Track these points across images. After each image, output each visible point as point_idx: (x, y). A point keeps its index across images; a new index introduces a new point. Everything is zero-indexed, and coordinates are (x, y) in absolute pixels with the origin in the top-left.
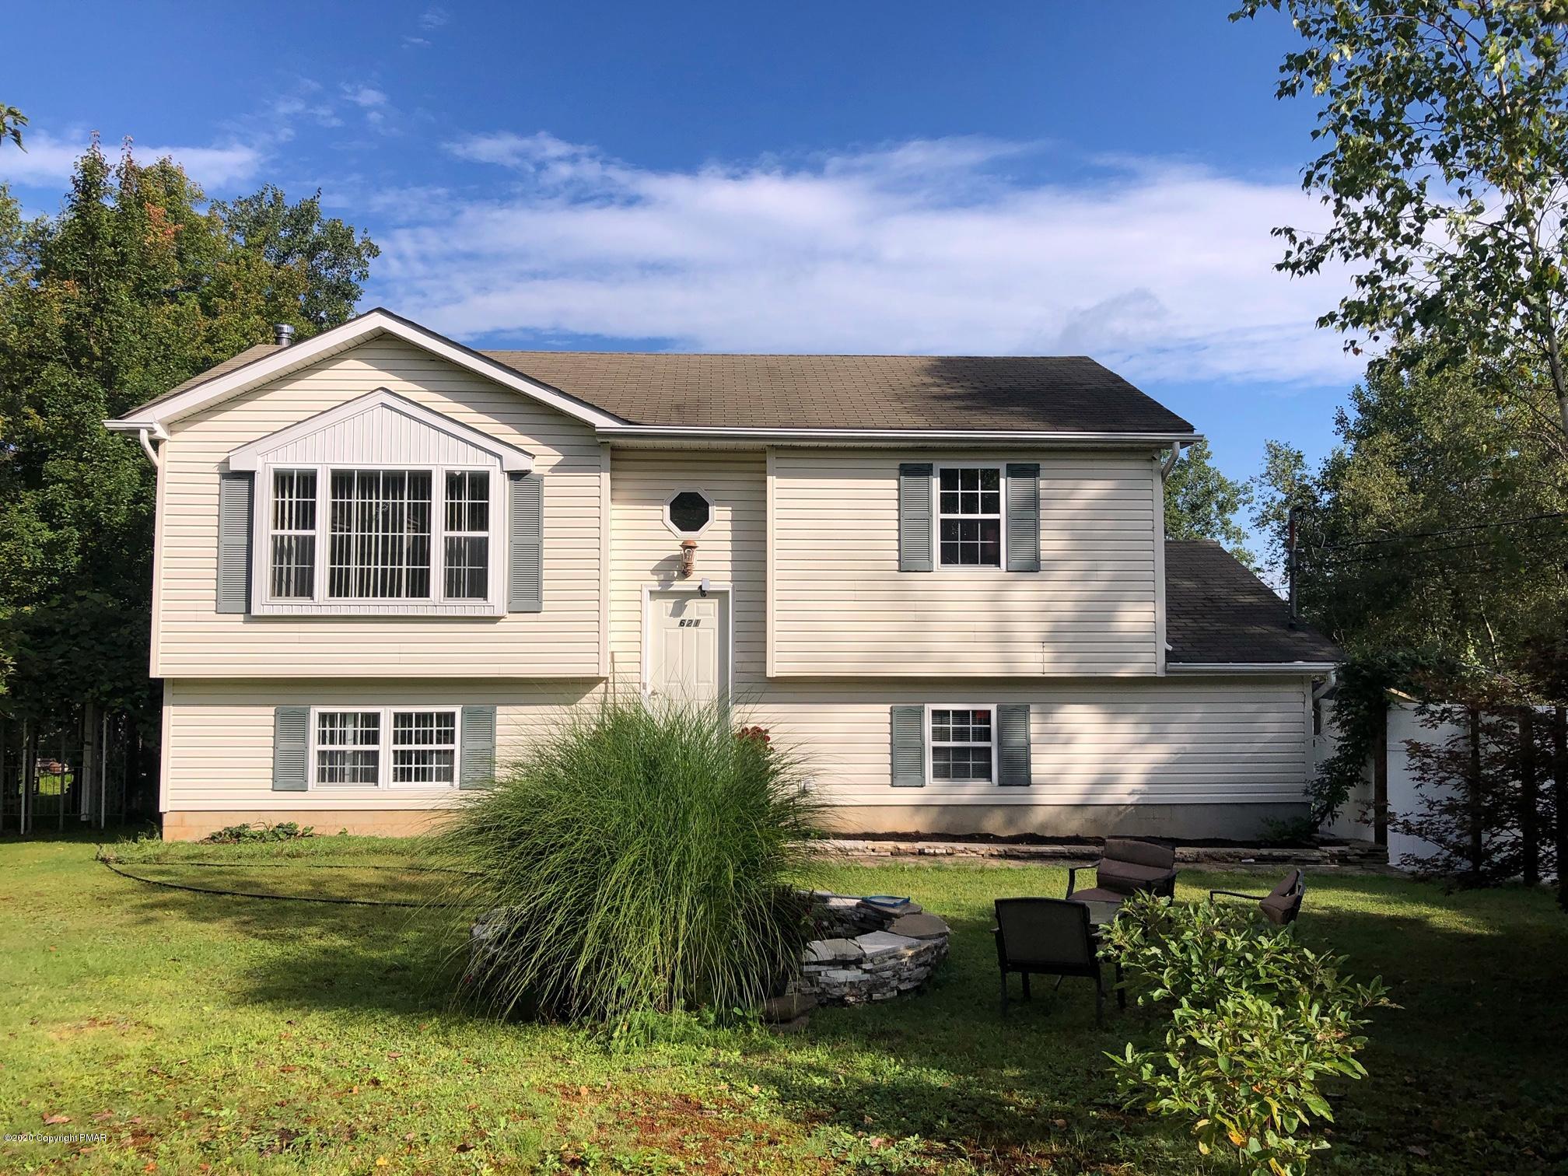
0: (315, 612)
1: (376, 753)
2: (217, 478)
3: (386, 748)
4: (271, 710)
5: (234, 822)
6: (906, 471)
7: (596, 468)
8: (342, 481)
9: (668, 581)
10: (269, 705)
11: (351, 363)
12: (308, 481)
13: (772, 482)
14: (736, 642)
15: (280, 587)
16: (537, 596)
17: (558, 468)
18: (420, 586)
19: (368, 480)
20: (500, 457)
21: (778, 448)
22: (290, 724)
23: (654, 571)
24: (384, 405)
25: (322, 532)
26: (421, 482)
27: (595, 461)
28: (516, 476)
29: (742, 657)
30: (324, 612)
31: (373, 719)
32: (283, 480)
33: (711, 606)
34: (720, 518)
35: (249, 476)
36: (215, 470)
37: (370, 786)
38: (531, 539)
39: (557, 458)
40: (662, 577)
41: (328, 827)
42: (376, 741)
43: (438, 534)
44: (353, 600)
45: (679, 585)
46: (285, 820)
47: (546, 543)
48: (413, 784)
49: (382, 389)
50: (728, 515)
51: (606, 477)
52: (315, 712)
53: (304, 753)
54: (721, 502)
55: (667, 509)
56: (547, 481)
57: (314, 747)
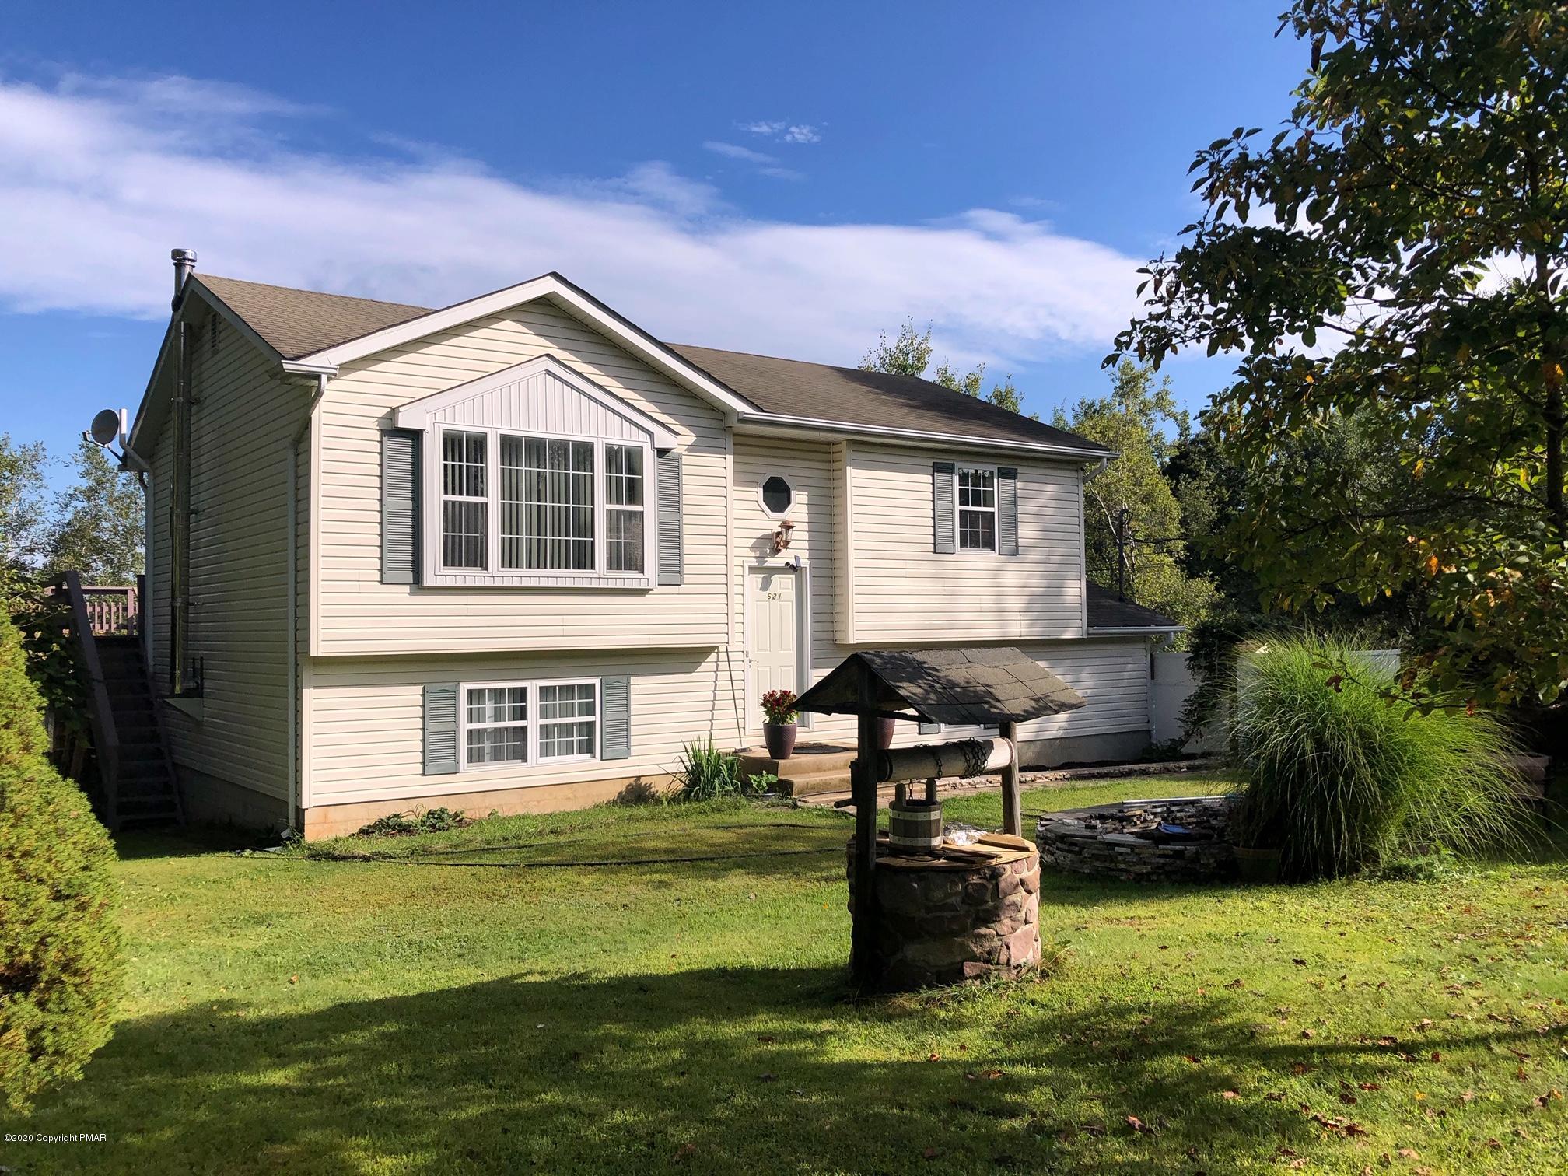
0: (489, 583)
1: (524, 729)
2: (376, 435)
3: (533, 722)
4: (419, 689)
5: (384, 812)
6: (938, 468)
7: (722, 450)
8: (510, 446)
9: (761, 558)
10: (415, 684)
11: (507, 324)
12: (478, 445)
13: (851, 472)
14: (813, 613)
15: (452, 557)
16: (678, 567)
17: (693, 448)
18: (583, 559)
19: (536, 448)
20: (651, 434)
21: (855, 442)
22: (437, 704)
23: (753, 548)
24: (548, 372)
25: (493, 498)
26: (584, 452)
27: (721, 443)
28: (662, 453)
29: (818, 627)
30: (498, 583)
31: (521, 694)
32: (452, 443)
33: (789, 580)
34: (799, 499)
35: (416, 436)
36: (375, 426)
37: (518, 763)
38: (674, 516)
39: (692, 439)
40: (758, 554)
41: (475, 810)
42: (524, 717)
43: (602, 506)
44: (524, 571)
45: (771, 562)
46: (435, 806)
47: (686, 519)
48: (557, 758)
49: (549, 356)
50: (805, 499)
51: (730, 458)
52: (464, 688)
53: (455, 734)
54: (800, 487)
55: (761, 491)
56: (685, 460)
57: (465, 726)
